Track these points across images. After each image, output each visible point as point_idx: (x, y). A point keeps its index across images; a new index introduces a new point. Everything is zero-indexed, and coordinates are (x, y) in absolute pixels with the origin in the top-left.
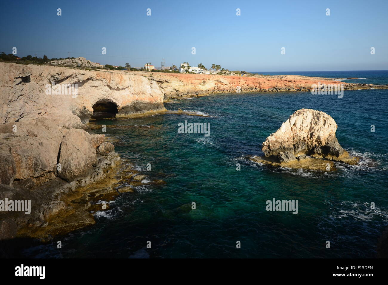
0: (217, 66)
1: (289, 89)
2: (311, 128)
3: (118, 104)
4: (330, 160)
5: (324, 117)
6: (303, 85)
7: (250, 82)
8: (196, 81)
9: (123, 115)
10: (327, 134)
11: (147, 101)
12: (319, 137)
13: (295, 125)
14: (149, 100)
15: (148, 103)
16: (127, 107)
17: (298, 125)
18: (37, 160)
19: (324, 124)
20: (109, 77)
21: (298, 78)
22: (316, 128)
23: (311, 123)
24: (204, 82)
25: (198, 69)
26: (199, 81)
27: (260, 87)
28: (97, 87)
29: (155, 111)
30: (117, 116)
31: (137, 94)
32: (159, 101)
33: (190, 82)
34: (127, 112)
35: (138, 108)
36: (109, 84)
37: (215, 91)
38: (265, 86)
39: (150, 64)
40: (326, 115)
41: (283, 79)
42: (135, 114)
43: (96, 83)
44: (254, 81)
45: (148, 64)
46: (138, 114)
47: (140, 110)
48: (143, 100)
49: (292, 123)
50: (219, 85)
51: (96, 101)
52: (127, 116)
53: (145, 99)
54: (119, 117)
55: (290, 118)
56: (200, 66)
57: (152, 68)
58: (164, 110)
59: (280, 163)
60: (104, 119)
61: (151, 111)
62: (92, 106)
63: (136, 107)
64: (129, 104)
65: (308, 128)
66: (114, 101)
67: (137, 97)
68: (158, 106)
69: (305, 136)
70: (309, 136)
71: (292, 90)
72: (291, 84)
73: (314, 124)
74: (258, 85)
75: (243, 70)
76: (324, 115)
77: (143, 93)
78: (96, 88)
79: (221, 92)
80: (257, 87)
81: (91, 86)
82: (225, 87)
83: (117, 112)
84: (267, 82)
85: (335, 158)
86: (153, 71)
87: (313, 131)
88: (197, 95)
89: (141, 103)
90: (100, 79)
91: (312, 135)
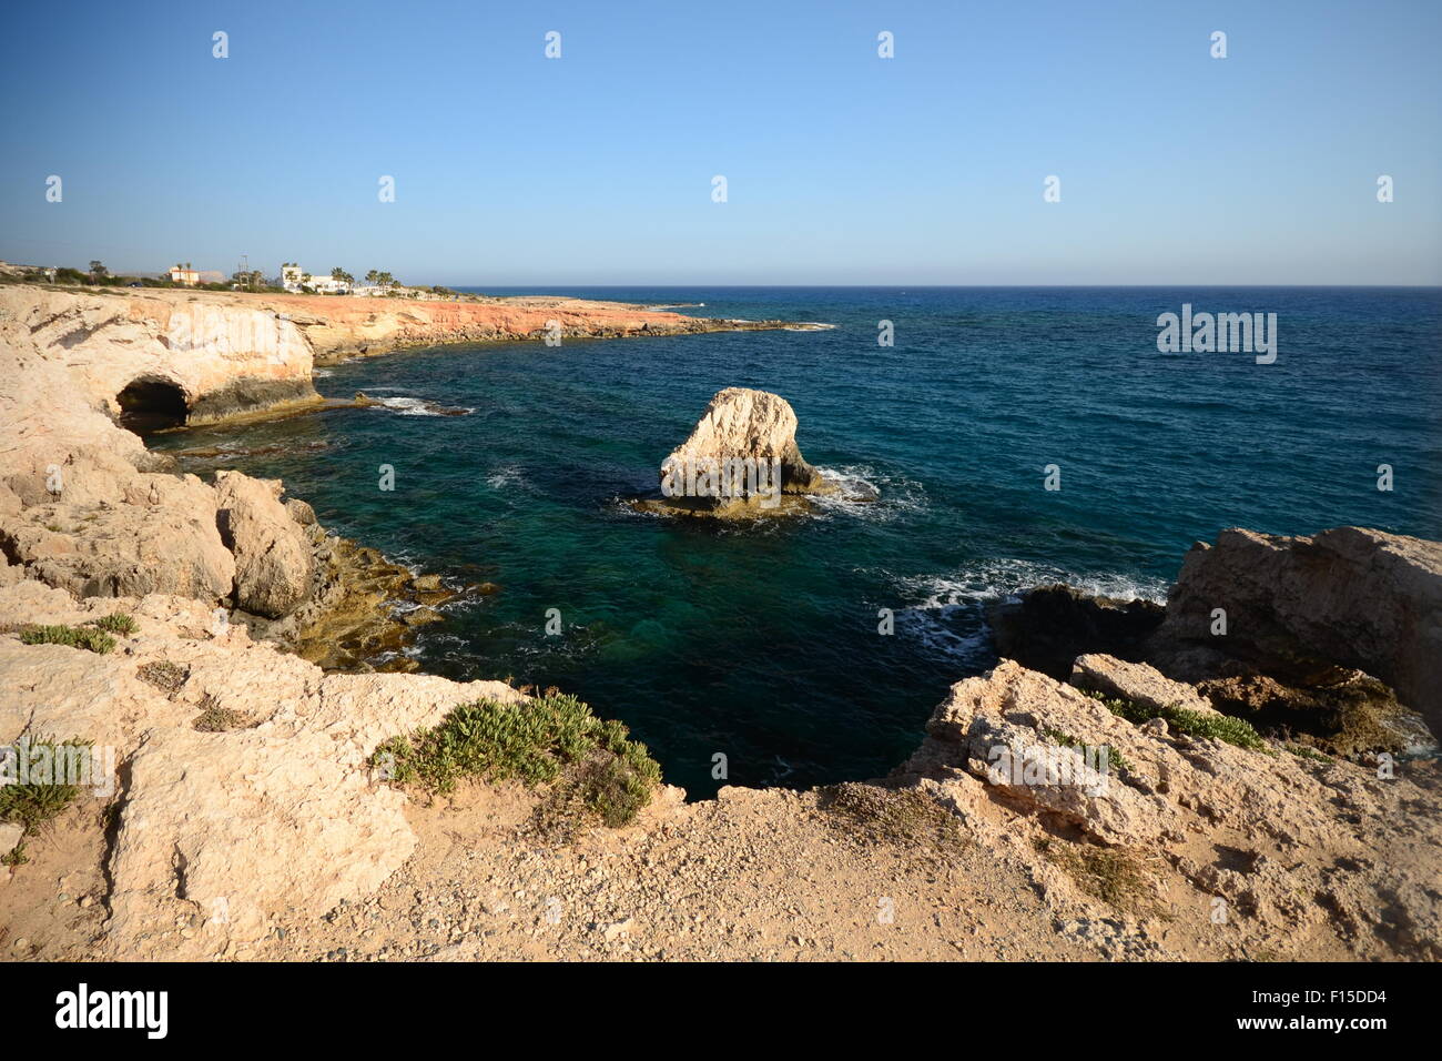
0: (382, 274)
1: (575, 333)
2: (752, 430)
3: (186, 386)
4: (793, 493)
5: (775, 404)
6: (603, 323)
7: (482, 318)
8: (352, 317)
9: (208, 419)
10: (782, 440)
11: (269, 375)
12: (768, 447)
13: (720, 425)
14: (275, 372)
15: (272, 382)
16: (214, 396)
17: (727, 426)
18: (198, 569)
19: (777, 419)
20: (165, 313)
21: (590, 306)
22: (762, 428)
23: (750, 418)
24: (373, 318)
25: (333, 285)
26: (361, 315)
27: (508, 329)
28: (129, 342)
29: (293, 403)
30: (192, 421)
31: (241, 357)
32: (300, 376)
33: (338, 319)
34: (218, 410)
35: (250, 395)
36: (164, 334)
37: (403, 341)
38: (519, 326)
39: (189, 266)
40: (780, 401)
41: (557, 308)
42: (244, 413)
43: (126, 331)
44: (494, 314)
45: (180, 267)
46: (250, 412)
47: (256, 402)
48: (259, 376)
49: (717, 421)
50: (410, 325)
51: (126, 384)
52: (221, 420)
53: (264, 371)
54: (200, 424)
55: (712, 410)
56: (338, 274)
57: (195, 278)
58: (314, 398)
59: (712, 510)
60: (156, 432)
61: (283, 404)
62: (115, 397)
63: (241, 395)
64: (220, 386)
65: (746, 430)
66: (176, 380)
67: (240, 366)
68: (298, 389)
69: (741, 447)
70: (749, 446)
71: (581, 335)
72: (579, 321)
73: (757, 420)
74: (503, 324)
75: (439, 285)
76: (775, 400)
77: (258, 356)
78: (126, 345)
79: (418, 342)
80: (502, 330)
81: (111, 341)
82: (426, 330)
83: (189, 412)
84: (524, 316)
85: (801, 488)
86: (201, 286)
87: (756, 434)
88: (363, 352)
89: (255, 381)
90: (141, 319)
91: (755, 442)
